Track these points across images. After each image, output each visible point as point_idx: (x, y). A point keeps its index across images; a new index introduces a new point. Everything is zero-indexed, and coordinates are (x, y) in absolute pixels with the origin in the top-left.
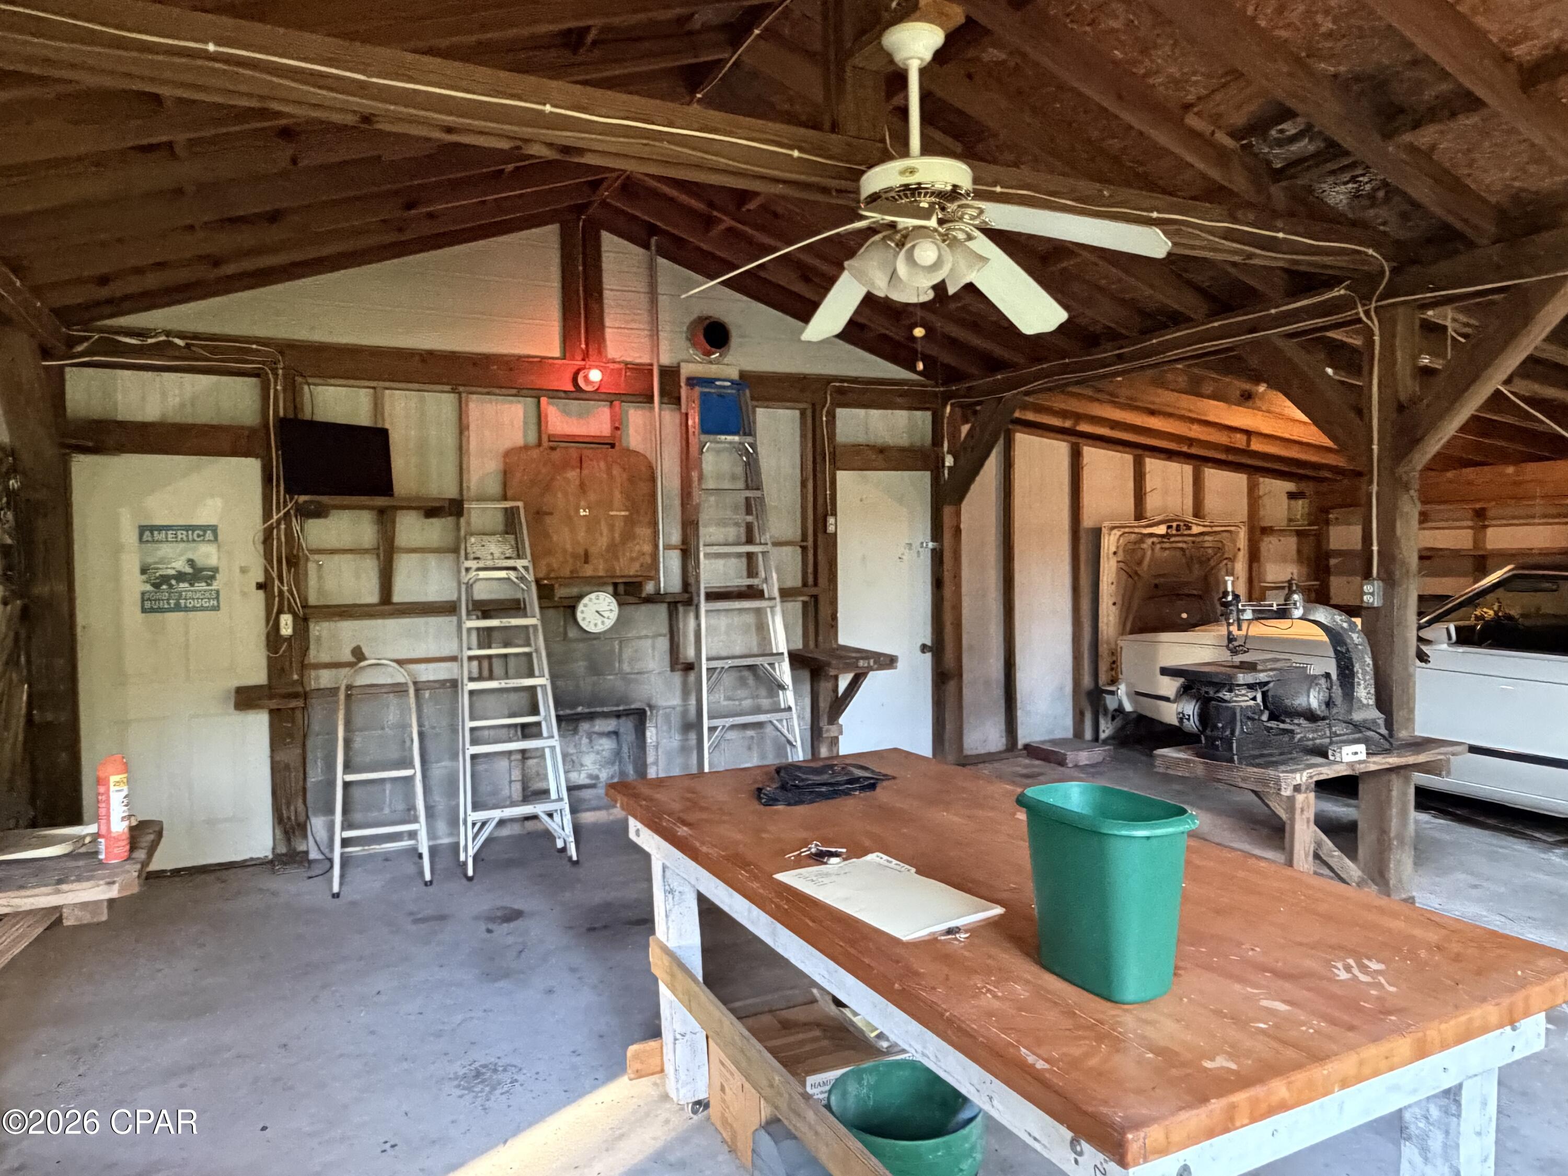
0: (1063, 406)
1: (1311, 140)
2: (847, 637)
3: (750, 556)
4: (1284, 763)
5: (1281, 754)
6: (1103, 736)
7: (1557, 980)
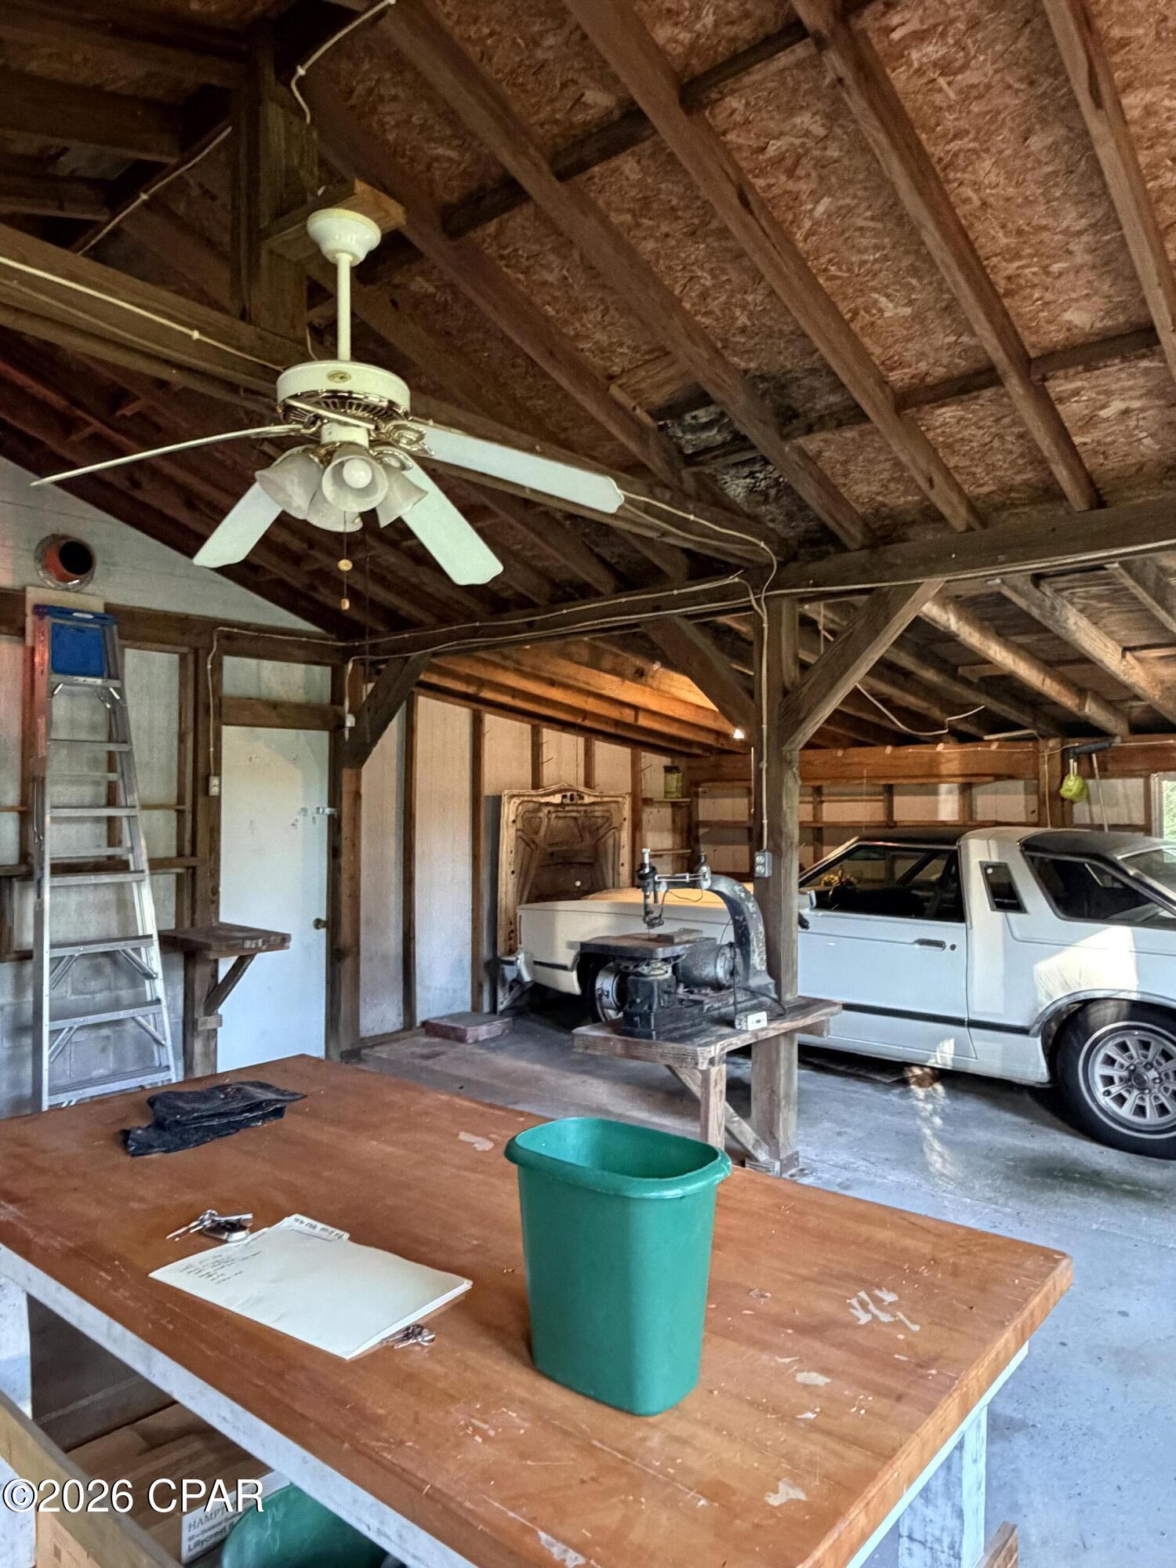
0: (468, 671)
1: (719, 431)
2: (230, 913)
3: (111, 820)
4: (698, 1034)
6: (501, 1007)
7: (1049, 1284)
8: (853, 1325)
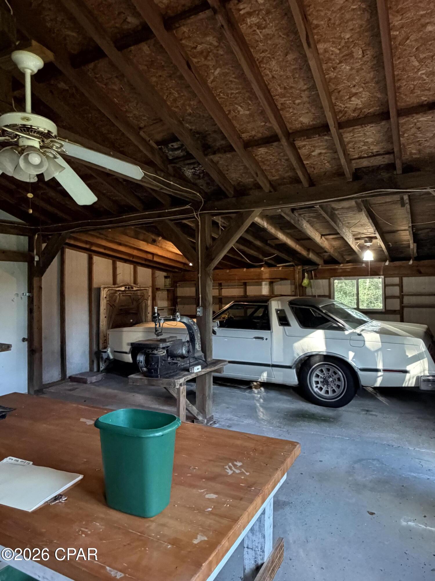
0: (86, 239)
1: (182, 151)
4: (176, 375)
5: (174, 372)
6: (101, 369)
7: (293, 453)
8: (227, 475)
